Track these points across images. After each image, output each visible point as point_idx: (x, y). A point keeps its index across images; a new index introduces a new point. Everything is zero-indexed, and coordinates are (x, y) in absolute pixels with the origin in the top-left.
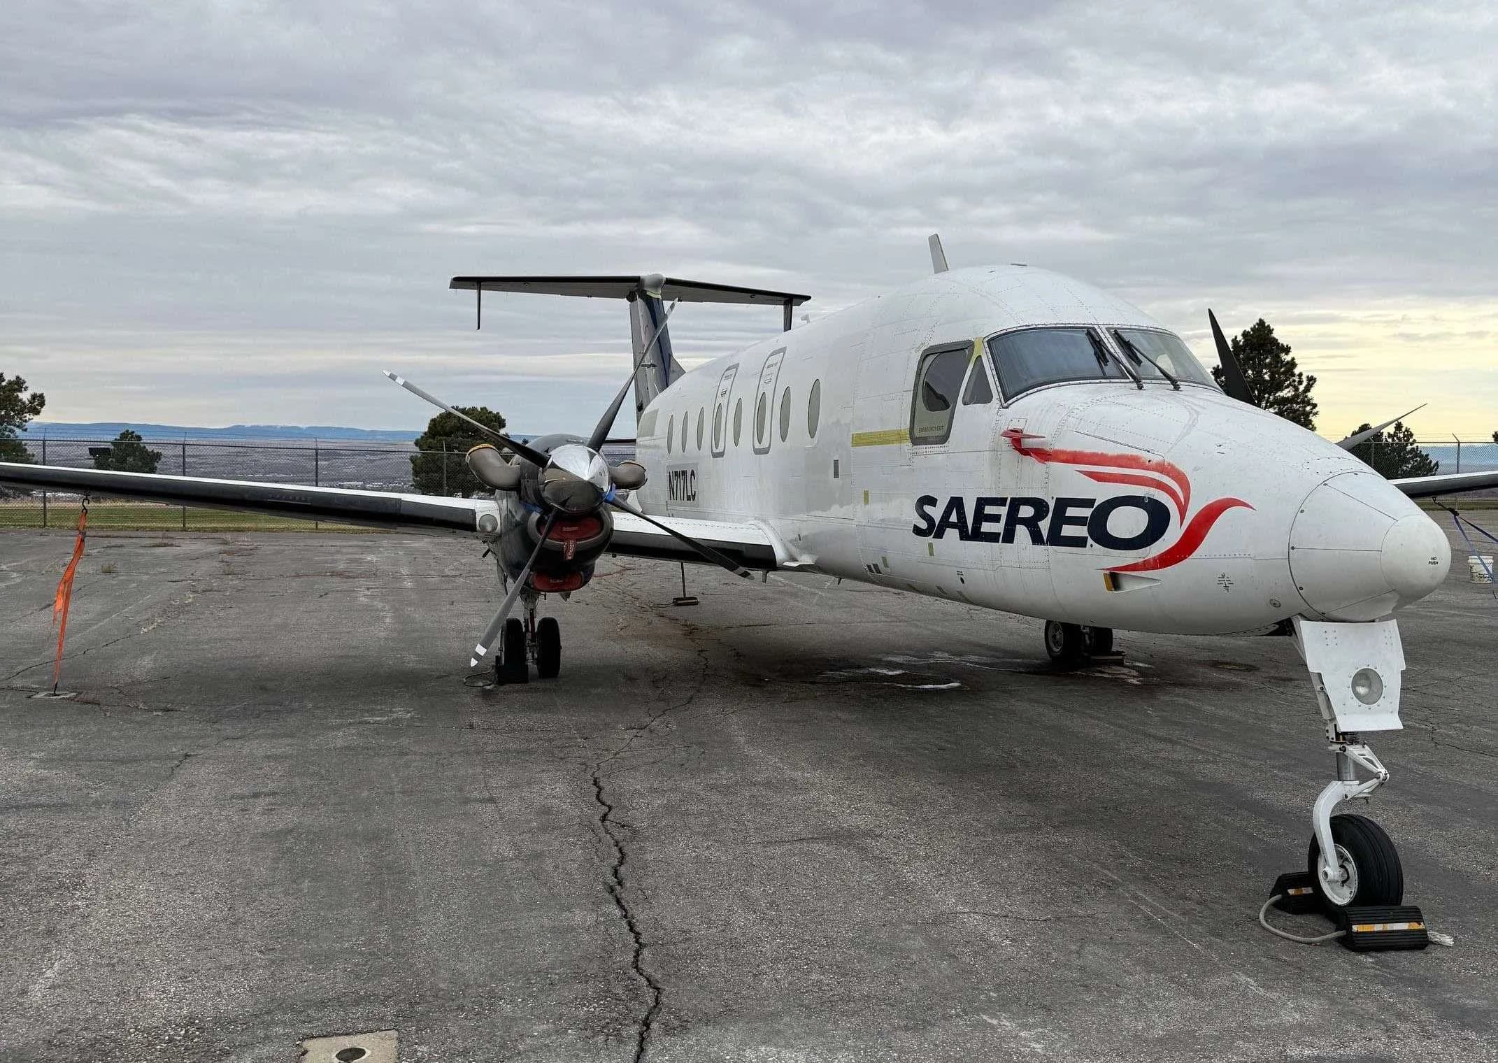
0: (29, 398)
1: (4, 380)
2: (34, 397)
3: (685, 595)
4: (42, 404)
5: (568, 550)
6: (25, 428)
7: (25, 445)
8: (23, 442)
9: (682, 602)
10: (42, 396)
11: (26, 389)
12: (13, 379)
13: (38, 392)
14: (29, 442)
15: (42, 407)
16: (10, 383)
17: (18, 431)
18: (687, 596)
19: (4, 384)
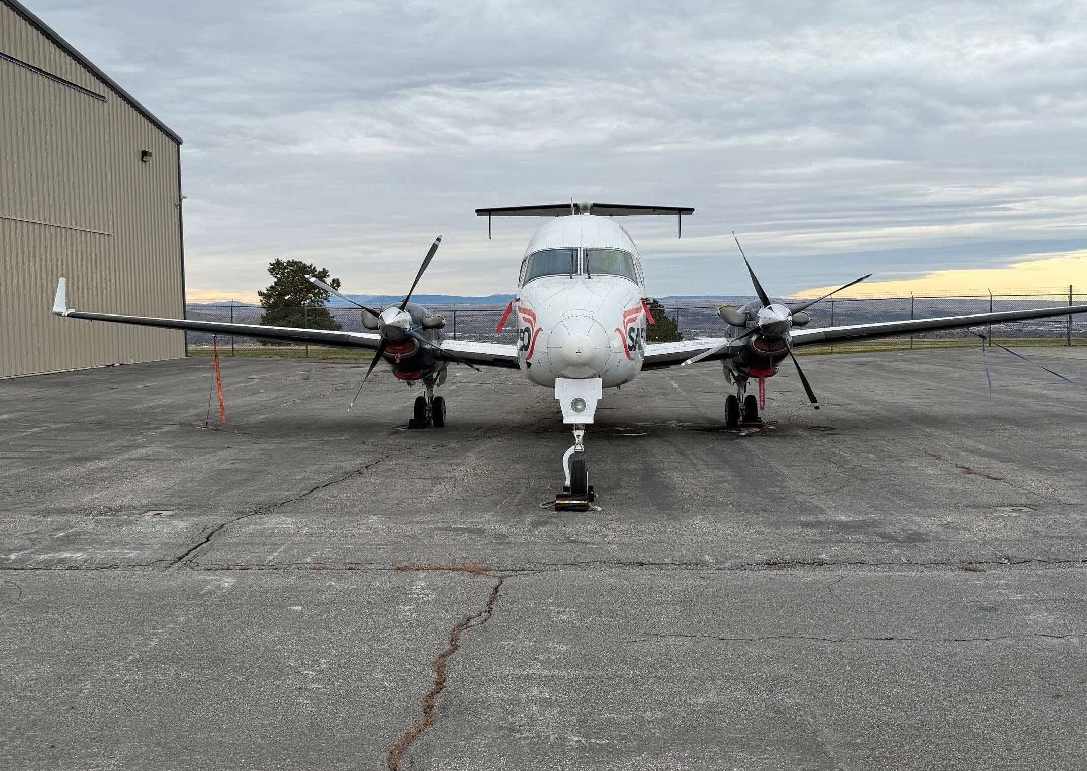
0: (331, 282)
1: (316, 271)
2: (334, 281)
4: (339, 285)
5: (397, 358)
6: (328, 300)
7: (329, 310)
8: (328, 309)
10: (338, 280)
11: (329, 276)
12: (321, 270)
13: (337, 278)
14: (331, 309)
15: (338, 287)
16: (320, 273)
17: (325, 302)
19: (316, 273)
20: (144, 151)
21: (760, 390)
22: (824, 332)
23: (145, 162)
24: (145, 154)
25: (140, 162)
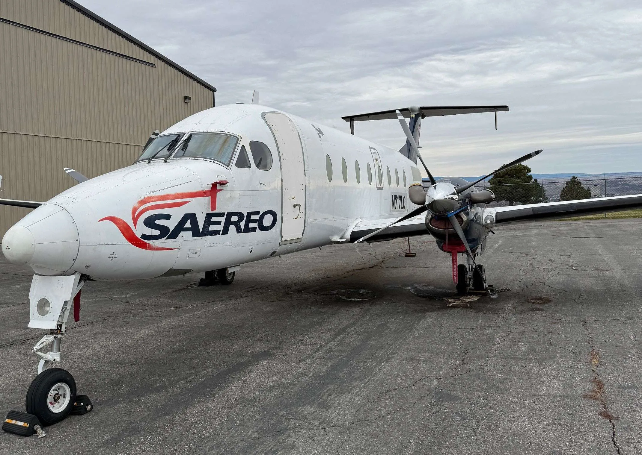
3: (410, 252)
9: (408, 255)
18: (411, 252)
20: (186, 96)
21: (453, 266)
22: (533, 208)
23: (187, 103)
24: (186, 98)
25: (183, 103)
